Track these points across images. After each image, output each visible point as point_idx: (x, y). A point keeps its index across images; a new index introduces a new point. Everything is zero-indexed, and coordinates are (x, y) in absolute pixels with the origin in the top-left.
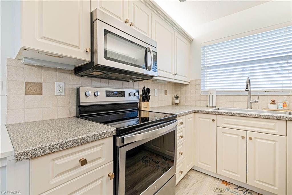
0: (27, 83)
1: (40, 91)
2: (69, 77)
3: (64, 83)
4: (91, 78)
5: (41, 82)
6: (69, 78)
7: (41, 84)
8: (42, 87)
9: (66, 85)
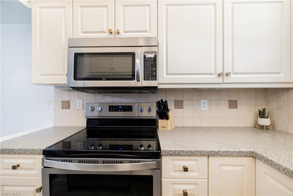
0: (63, 102)
1: (68, 107)
2: (86, 94)
3: (82, 100)
4: (104, 94)
5: (69, 100)
6: (86, 96)
7: (69, 101)
8: (70, 104)
9: (84, 101)
